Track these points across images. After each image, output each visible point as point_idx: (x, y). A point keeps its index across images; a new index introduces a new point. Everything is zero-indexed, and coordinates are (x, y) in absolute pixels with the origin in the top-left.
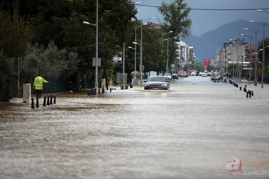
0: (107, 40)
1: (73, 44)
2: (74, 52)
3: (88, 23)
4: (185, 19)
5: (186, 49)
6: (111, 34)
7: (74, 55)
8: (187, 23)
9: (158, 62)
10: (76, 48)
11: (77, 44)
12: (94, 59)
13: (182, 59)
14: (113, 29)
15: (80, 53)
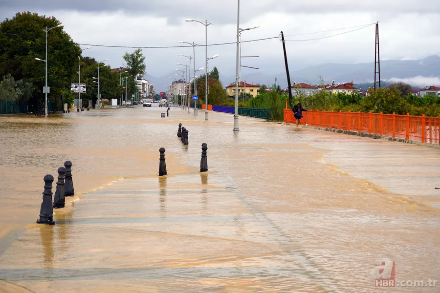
0: (56, 73)
1: (29, 76)
2: (29, 83)
3: (39, 59)
4: (141, 64)
5: (147, 85)
6: (60, 68)
7: (29, 84)
8: (143, 67)
9: (116, 92)
10: (32, 79)
11: (33, 76)
12: (44, 87)
13: (145, 92)
14: (63, 65)
15: (35, 83)
